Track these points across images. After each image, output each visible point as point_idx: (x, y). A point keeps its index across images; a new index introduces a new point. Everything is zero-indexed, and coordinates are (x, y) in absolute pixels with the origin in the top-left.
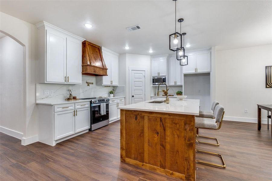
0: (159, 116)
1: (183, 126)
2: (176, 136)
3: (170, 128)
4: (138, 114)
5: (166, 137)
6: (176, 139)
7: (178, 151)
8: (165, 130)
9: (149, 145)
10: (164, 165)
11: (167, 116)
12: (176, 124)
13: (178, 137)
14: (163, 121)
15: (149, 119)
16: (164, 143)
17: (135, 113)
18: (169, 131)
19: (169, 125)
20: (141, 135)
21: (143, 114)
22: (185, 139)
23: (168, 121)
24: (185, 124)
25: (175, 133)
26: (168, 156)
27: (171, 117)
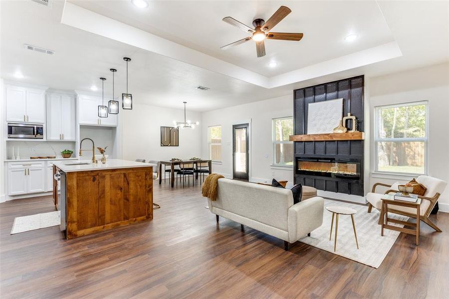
0: (123, 172)
1: (144, 177)
2: (139, 187)
3: (134, 181)
4: (98, 175)
5: (130, 190)
6: (139, 190)
7: (140, 199)
8: (128, 184)
9: (111, 204)
10: (127, 216)
11: (131, 171)
12: (138, 176)
13: (141, 186)
14: (127, 176)
15: (112, 178)
16: (128, 196)
17: (93, 174)
18: (132, 184)
19: (132, 178)
20: (102, 196)
21: (104, 174)
22: (146, 187)
23: (131, 175)
24: (146, 175)
25: (138, 185)
26: (132, 206)
27: (135, 171)
